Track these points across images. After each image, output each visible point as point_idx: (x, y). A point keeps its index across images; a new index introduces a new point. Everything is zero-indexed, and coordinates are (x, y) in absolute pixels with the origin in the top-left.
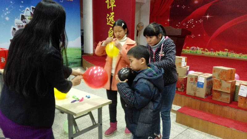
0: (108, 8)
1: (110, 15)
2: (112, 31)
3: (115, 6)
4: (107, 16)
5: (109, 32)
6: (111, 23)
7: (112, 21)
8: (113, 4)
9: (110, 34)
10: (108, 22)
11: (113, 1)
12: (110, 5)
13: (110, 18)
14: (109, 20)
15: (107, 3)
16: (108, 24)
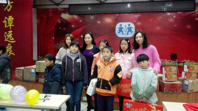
0: (6, 27)
1: (8, 33)
2: (10, 47)
3: (13, 25)
4: (5, 34)
5: (7, 48)
6: (9, 39)
7: (10, 38)
8: (11, 24)
9: (9, 49)
10: (6, 38)
11: (11, 22)
12: (8, 25)
13: (7, 36)
14: (7, 37)
15: (5, 23)
16: (6, 40)
